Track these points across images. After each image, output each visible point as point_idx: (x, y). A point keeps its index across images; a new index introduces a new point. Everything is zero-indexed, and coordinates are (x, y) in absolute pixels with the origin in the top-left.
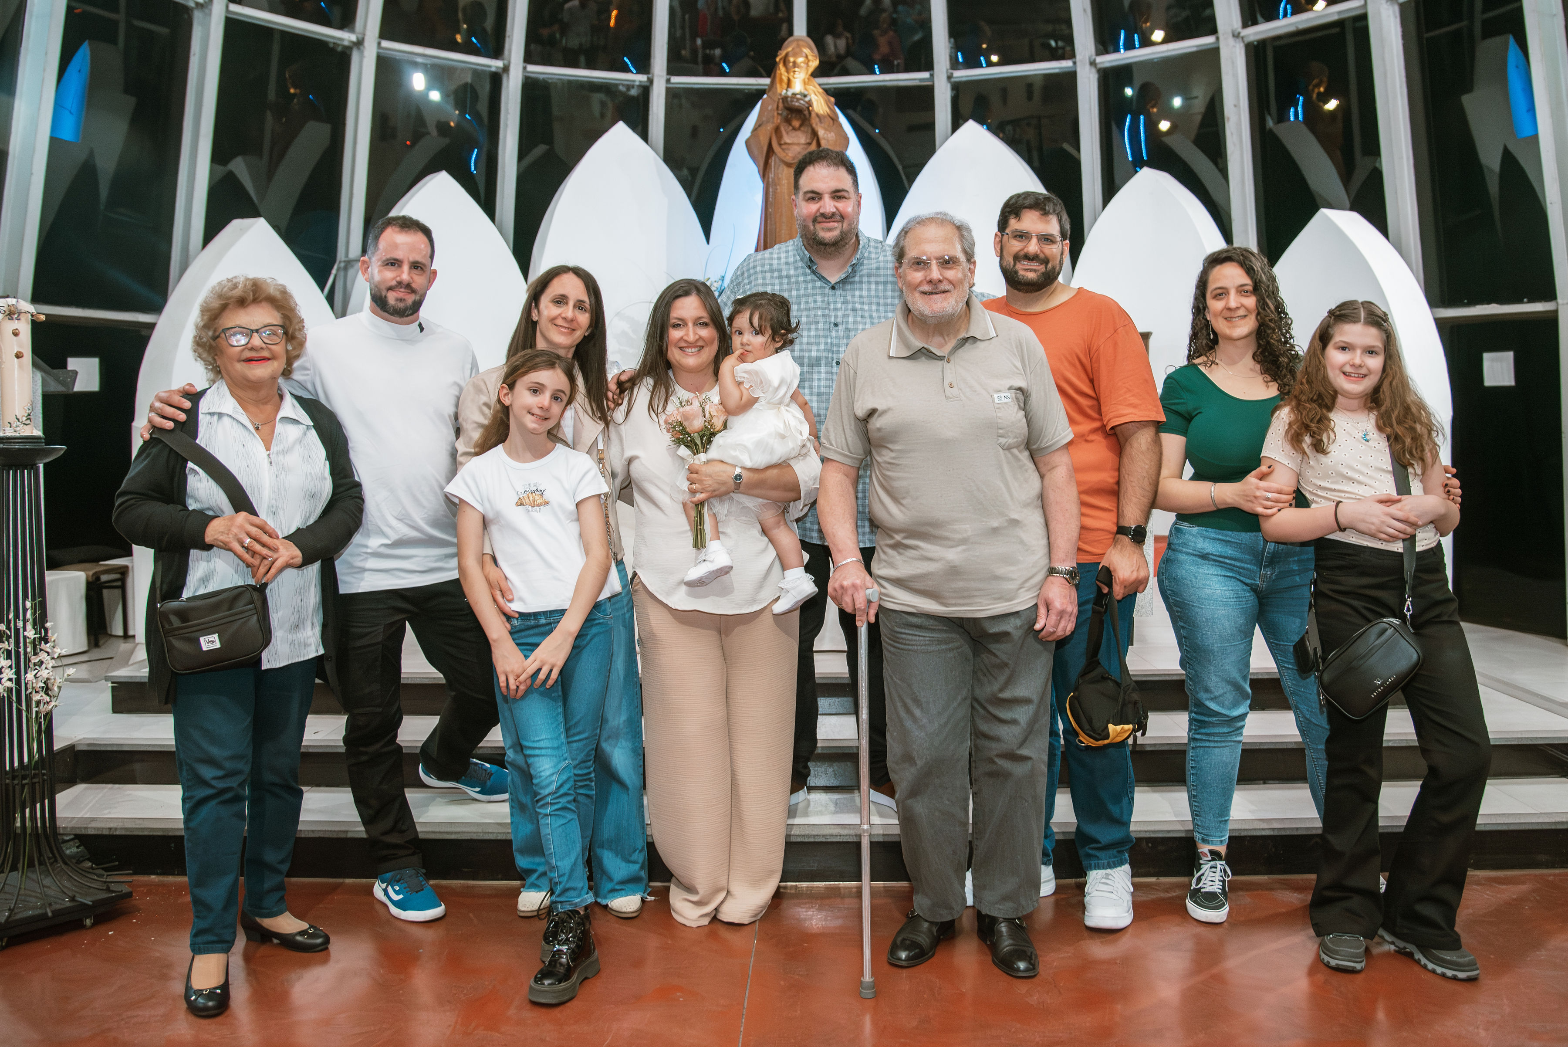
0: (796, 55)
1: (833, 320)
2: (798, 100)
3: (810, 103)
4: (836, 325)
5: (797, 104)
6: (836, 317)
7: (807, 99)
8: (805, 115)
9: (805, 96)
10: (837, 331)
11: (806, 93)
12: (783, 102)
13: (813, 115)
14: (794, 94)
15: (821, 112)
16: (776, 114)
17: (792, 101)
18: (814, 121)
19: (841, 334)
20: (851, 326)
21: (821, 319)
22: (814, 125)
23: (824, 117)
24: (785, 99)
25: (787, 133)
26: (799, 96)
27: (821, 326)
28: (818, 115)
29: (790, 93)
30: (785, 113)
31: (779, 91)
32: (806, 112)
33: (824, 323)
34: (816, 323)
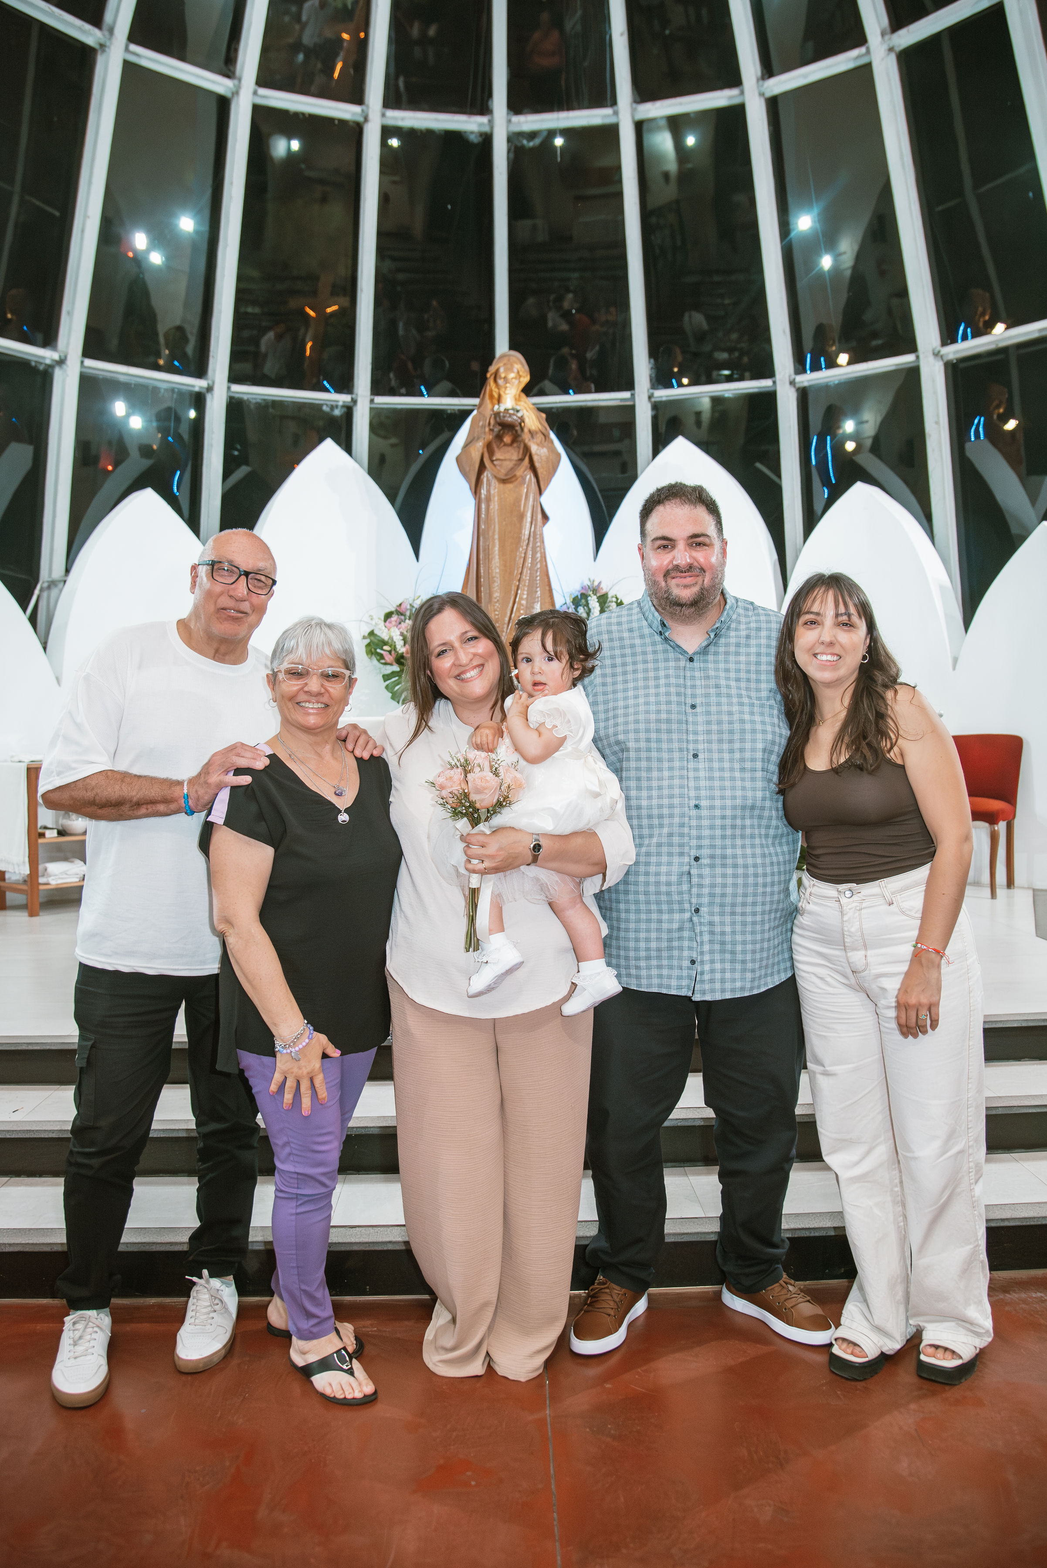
0: (509, 370)
1: (689, 701)
2: (511, 415)
3: (522, 419)
4: (693, 707)
5: (509, 419)
6: (694, 696)
7: (519, 415)
8: (516, 431)
9: (518, 411)
10: (696, 715)
11: (518, 408)
12: (495, 418)
13: (526, 430)
14: (506, 410)
15: (533, 428)
16: (487, 429)
17: (504, 417)
18: (526, 436)
19: (701, 719)
20: (714, 709)
21: (674, 698)
22: (527, 441)
23: (537, 433)
24: (497, 414)
25: (498, 447)
26: (511, 412)
27: (674, 707)
28: (530, 431)
29: (502, 409)
30: (497, 429)
31: (489, 406)
32: (518, 428)
33: (679, 703)
34: (669, 703)
